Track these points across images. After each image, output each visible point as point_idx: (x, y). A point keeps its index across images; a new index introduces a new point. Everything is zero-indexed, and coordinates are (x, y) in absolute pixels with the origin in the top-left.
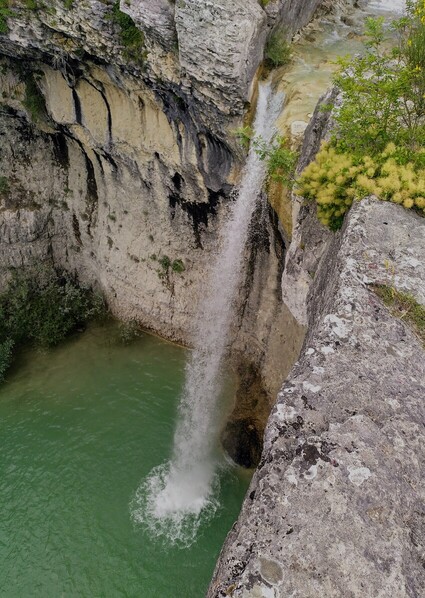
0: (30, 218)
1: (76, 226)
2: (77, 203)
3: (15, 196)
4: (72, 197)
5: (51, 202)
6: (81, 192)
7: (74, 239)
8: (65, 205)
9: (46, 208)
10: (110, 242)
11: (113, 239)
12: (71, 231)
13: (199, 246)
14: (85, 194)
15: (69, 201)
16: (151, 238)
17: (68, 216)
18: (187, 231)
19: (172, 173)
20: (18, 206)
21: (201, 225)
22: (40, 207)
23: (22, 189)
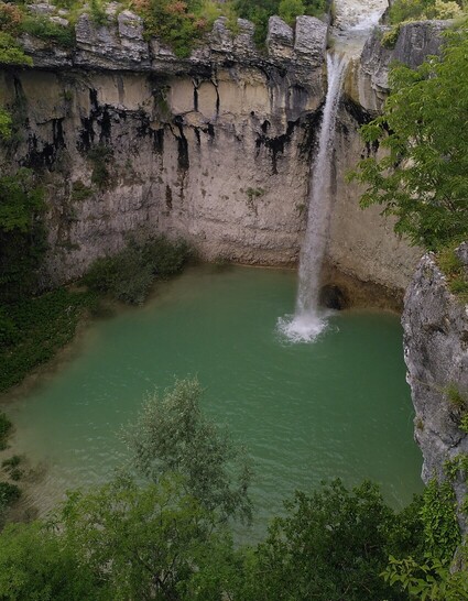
0: (139, 190)
1: (169, 193)
2: (170, 176)
3: (128, 177)
4: (166, 172)
5: (151, 179)
6: (173, 168)
7: (165, 206)
8: (161, 180)
9: (148, 184)
10: (204, 192)
11: (206, 189)
12: (164, 200)
13: (275, 172)
14: (176, 168)
15: (164, 177)
16: (239, 177)
17: (163, 187)
18: (266, 163)
19: (262, 122)
20: (132, 184)
21: (279, 153)
22: (144, 183)
23: (133, 172)
